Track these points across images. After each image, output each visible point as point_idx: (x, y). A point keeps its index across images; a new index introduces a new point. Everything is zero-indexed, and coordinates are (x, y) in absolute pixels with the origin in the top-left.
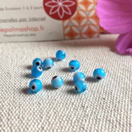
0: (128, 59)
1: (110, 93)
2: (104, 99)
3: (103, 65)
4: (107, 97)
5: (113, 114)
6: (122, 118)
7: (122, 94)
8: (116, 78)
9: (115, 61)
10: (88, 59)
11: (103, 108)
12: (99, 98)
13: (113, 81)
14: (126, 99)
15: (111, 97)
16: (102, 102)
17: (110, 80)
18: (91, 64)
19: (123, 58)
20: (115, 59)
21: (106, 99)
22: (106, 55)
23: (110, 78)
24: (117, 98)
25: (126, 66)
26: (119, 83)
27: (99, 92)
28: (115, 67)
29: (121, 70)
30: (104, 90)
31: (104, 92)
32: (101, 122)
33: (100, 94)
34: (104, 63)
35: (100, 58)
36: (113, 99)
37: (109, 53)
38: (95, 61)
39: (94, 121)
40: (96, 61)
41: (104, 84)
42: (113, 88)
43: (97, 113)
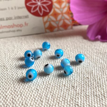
0: (98, 44)
1: (91, 73)
2: (88, 78)
3: (81, 51)
4: (90, 76)
5: (97, 89)
7: (100, 72)
8: (93, 60)
10: (68, 47)
11: (88, 86)
12: (84, 77)
13: (91, 62)
14: (104, 76)
15: (93, 75)
16: (87, 80)
17: (89, 62)
18: (71, 51)
19: (94, 44)
20: (89, 45)
21: (90, 78)
22: (81, 43)
23: (88, 60)
24: (97, 76)
25: (98, 50)
26: (96, 64)
27: (83, 72)
28: (90, 51)
29: (95, 53)
30: (86, 71)
31: (86, 72)
32: (90, 98)
33: (84, 74)
34: (81, 49)
35: (77, 45)
36: (94, 77)
37: (83, 41)
38: (74, 47)
39: (85, 97)
41: (85, 66)
42: (93, 68)
43: (85, 91)
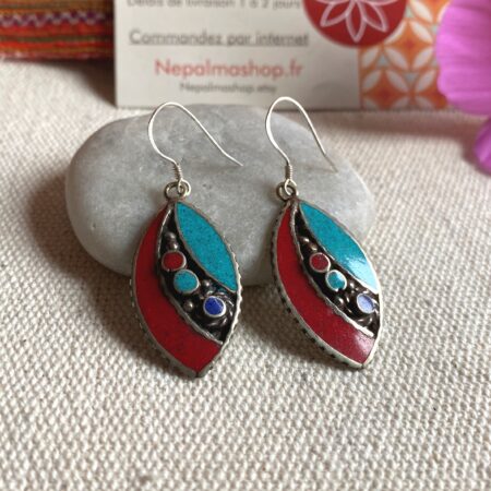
1: (446, 289)
2: (428, 303)
3: (436, 202)
4: (436, 300)
5: (447, 347)
6: (469, 359)
7: (476, 294)
8: (467, 244)
9: (468, 192)
10: (393, 177)
11: (422, 329)
12: (415, 299)
13: (457, 253)
15: (447, 298)
16: (423, 311)
17: (451, 249)
18: (401, 195)
20: (470, 186)
21: (434, 305)
22: (446, 170)
23: (449, 243)
24: (462, 304)
26: (473, 262)
27: (417, 282)
28: (467, 209)
29: (483, 220)
30: (430, 278)
31: (430, 284)
32: (414, 367)
33: (419, 288)
34: (439, 195)
35: (428, 178)
36: (450, 305)
37: (455, 162)
38: (413, 184)
39: (398, 361)
40: (415, 188)
41: (432, 262)
42: (456, 274)
43: (405, 342)
